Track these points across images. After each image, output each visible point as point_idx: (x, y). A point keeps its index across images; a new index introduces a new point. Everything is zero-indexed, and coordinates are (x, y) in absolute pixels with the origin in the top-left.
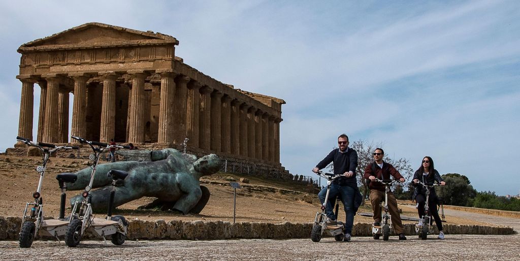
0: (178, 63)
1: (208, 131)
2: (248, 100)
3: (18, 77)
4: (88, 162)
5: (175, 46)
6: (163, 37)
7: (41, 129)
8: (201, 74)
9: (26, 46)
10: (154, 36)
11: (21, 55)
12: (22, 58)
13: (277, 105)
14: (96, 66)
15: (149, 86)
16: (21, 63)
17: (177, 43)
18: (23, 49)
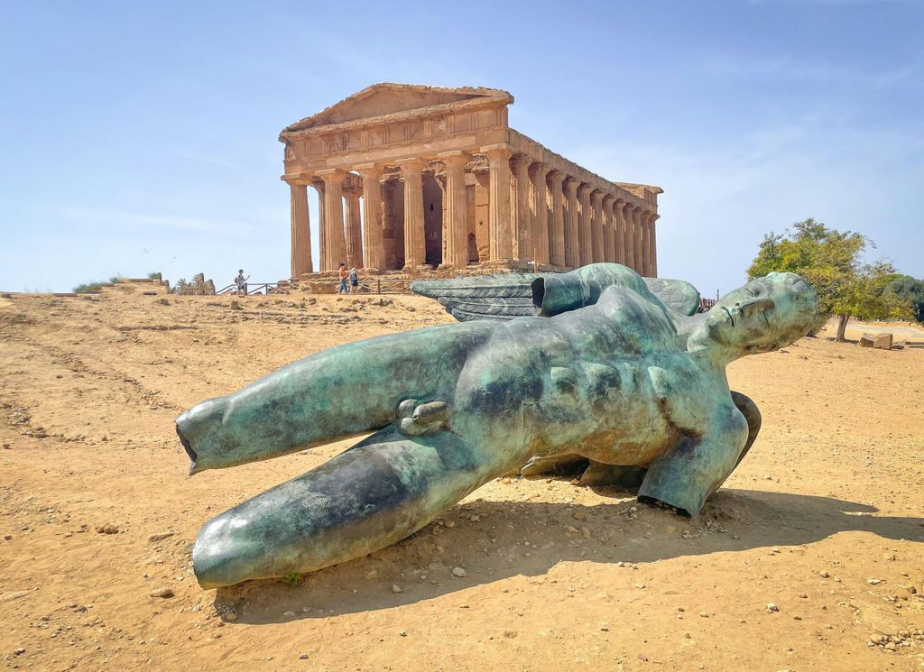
0: (512, 135)
1: (561, 239)
2: (613, 190)
3: (283, 178)
4: (381, 300)
5: (508, 106)
6: (489, 93)
7: (323, 252)
8: (549, 151)
9: (289, 130)
10: (474, 93)
11: (284, 145)
12: (286, 150)
13: (651, 194)
14: (391, 152)
15: (471, 179)
16: (286, 157)
17: (511, 100)
18: (285, 134)
